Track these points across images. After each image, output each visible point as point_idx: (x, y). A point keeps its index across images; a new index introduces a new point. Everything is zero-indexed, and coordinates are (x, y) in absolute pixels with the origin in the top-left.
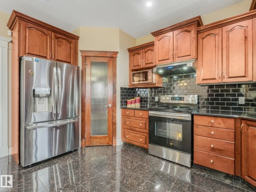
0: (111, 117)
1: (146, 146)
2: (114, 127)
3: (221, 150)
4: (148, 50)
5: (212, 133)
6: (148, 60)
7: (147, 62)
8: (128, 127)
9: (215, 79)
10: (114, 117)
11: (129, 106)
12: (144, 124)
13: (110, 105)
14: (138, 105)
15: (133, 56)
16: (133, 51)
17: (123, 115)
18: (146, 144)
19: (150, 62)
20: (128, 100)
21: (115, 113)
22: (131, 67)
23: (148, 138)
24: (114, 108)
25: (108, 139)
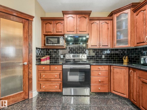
0: (26, 74)
1: (60, 90)
2: (30, 82)
3: (103, 81)
4: (58, 23)
5: (100, 74)
6: (58, 29)
7: (57, 31)
8: (44, 80)
9: (97, 46)
10: (30, 73)
11: (42, 63)
12: (59, 75)
13: (26, 63)
14: (48, 62)
15: (46, 24)
16: (45, 21)
17: (38, 70)
18: (60, 89)
19: (60, 31)
20: (41, 58)
21: (31, 70)
22: (43, 32)
23: (61, 85)
24: (30, 65)
25: (23, 94)
